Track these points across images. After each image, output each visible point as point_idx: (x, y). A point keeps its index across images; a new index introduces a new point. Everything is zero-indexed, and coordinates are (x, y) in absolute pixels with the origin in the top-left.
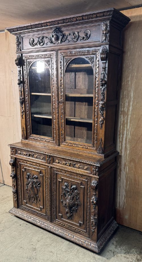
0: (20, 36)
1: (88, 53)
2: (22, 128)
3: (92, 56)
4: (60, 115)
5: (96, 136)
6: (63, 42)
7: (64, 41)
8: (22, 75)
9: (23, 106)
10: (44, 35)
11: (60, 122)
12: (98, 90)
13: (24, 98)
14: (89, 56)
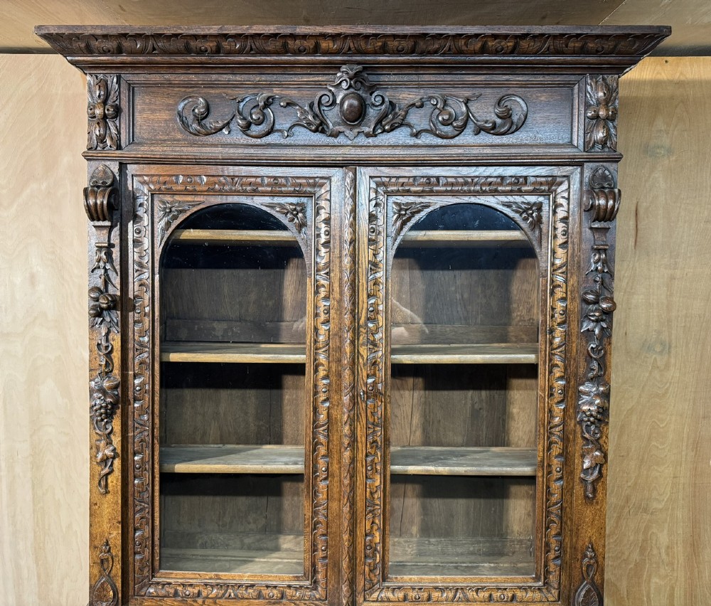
0: (119, 78)
1: (516, 188)
2: (93, 547)
3: (532, 199)
4: (361, 456)
5: (558, 534)
6: (384, 131)
7: (392, 130)
8: (118, 267)
9: (116, 424)
10: (276, 92)
11: (359, 491)
12: (567, 335)
13: (124, 383)
14: (518, 199)
